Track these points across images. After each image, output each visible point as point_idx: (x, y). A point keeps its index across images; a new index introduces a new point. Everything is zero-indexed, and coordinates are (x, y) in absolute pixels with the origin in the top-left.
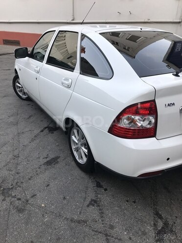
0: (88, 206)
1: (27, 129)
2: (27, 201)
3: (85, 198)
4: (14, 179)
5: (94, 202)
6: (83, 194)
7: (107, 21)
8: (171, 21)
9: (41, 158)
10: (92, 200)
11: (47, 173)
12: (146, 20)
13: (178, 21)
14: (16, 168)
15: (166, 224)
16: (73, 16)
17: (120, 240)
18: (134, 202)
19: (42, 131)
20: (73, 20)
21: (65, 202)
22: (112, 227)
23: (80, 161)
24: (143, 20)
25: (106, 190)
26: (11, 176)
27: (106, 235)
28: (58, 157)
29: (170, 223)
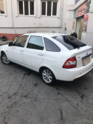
0: (57, 95)
1: (17, 76)
2: (36, 97)
3: (55, 93)
4: (26, 93)
5: (58, 94)
6: (54, 92)
7: (30, 27)
8: (57, 27)
9: (31, 84)
10: (57, 93)
11: (37, 88)
12: (47, 27)
13: (60, 27)
14: (24, 89)
15: (82, 94)
16: (13, 25)
17: (72, 101)
18: (71, 91)
19: (24, 75)
20: (13, 26)
21: (49, 95)
22: (68, 98)
23: (48, 82)
24: (46, 27)
25: (60, 89)
26: (24, 92)
27: (67, 101)
28: (37, 83)
29: (83, 94)
